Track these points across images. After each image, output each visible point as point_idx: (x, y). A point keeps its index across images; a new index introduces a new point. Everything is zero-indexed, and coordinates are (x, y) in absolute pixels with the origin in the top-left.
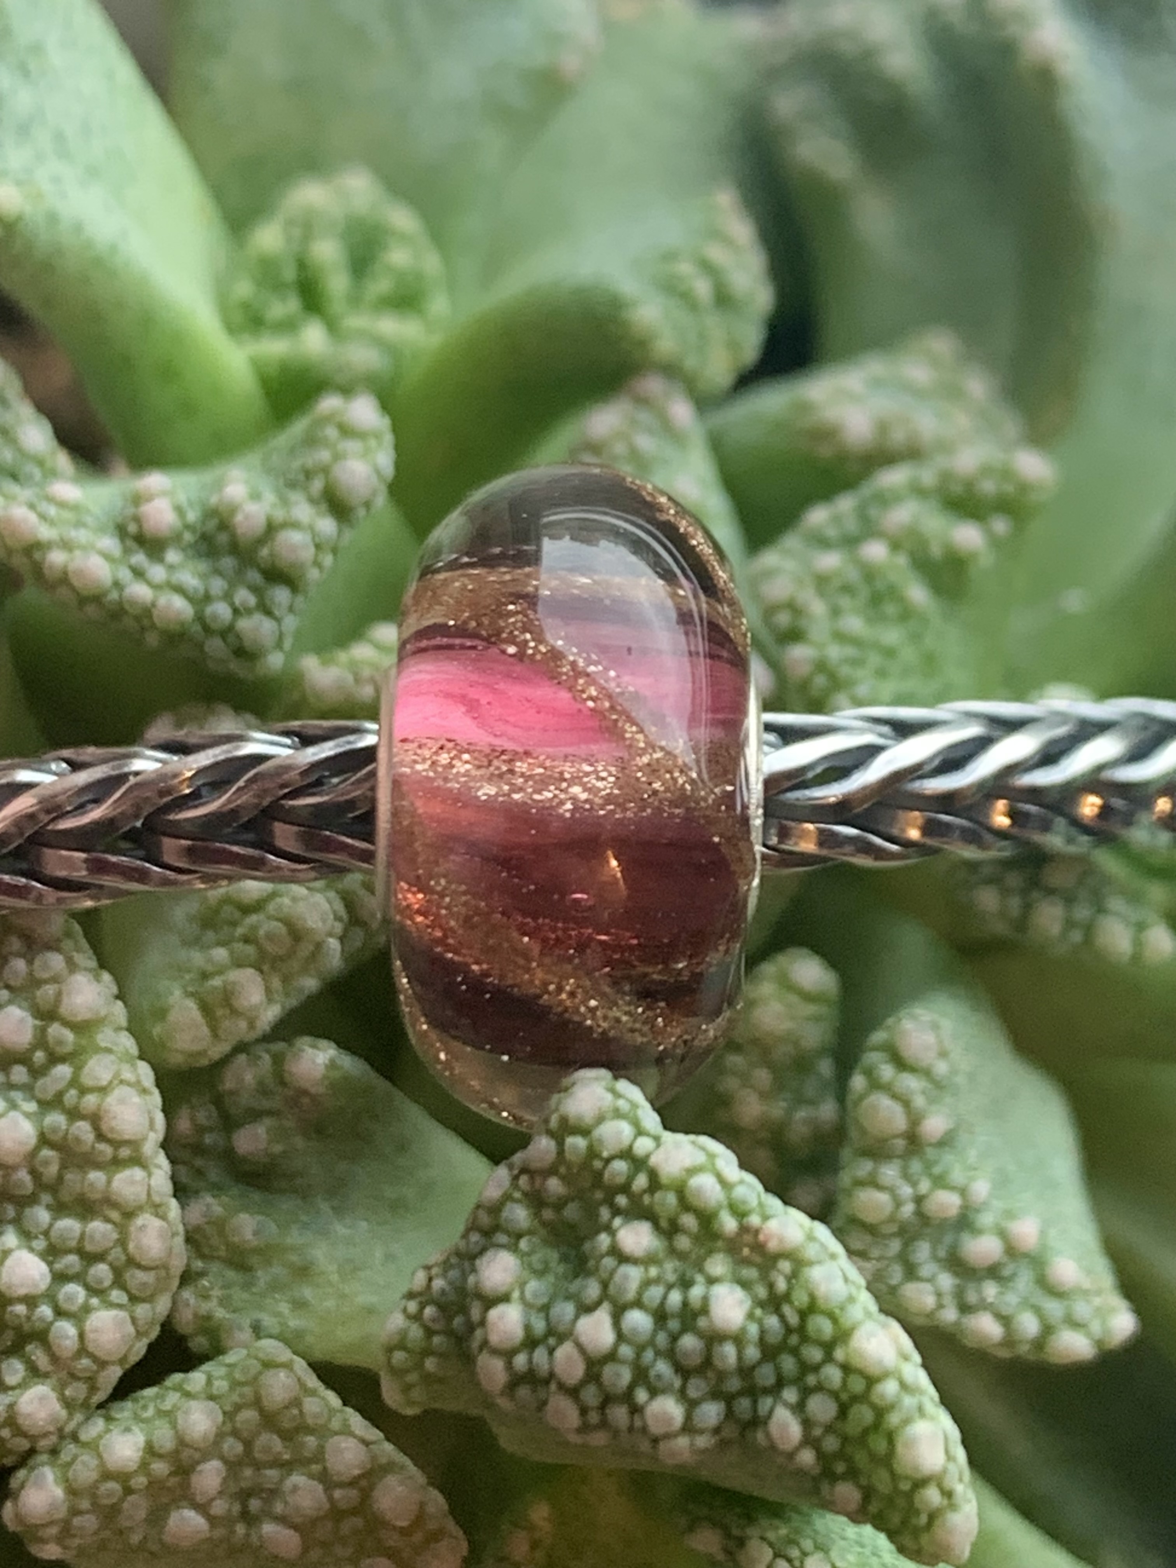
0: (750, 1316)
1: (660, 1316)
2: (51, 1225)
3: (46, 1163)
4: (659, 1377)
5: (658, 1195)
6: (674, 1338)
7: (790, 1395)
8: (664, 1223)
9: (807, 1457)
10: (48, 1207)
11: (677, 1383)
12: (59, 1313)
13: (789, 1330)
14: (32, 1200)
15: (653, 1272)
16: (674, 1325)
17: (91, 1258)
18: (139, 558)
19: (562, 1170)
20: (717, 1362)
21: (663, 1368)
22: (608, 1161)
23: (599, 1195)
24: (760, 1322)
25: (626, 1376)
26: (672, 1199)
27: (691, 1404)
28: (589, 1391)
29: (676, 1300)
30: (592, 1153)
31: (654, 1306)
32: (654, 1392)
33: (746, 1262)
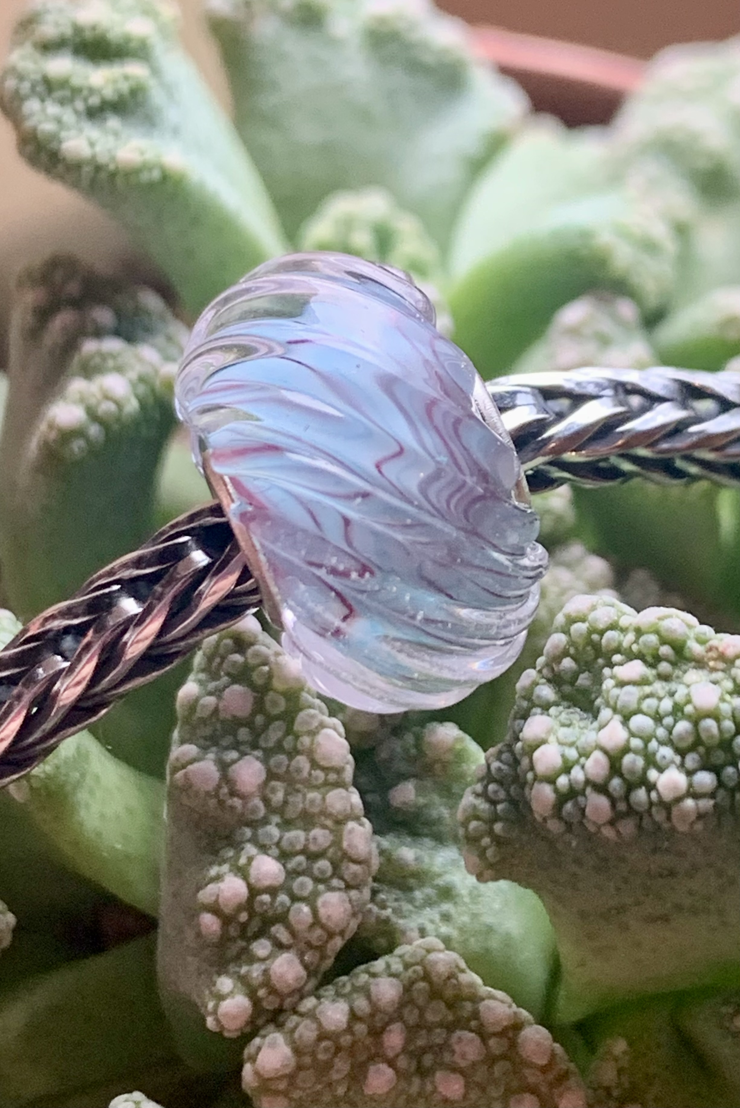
0: (722, 700)
1: (658, 718)
2: (281, 837)
4: (663, 759)
5: (642, 639)
6: (670, 730)
8: (649, 659)
10: (278, 825)
11: (678, 759)
12: (295, 899)
15: (647, 689)
16: (668, 721)
17: (314, 857)
19: (572, 650)
20: (704, 736)
21: (666, 752)
22: (602, 633)
23: (600, 661)
24: (729, 703)
25: (640, 762)
26: (653, 639)
27: (690, 773)
28: (616, 783)
29: (667, 705)
30: (591, 631)
31: (652, 712)
32: (661, 770)
33: (713, 670)
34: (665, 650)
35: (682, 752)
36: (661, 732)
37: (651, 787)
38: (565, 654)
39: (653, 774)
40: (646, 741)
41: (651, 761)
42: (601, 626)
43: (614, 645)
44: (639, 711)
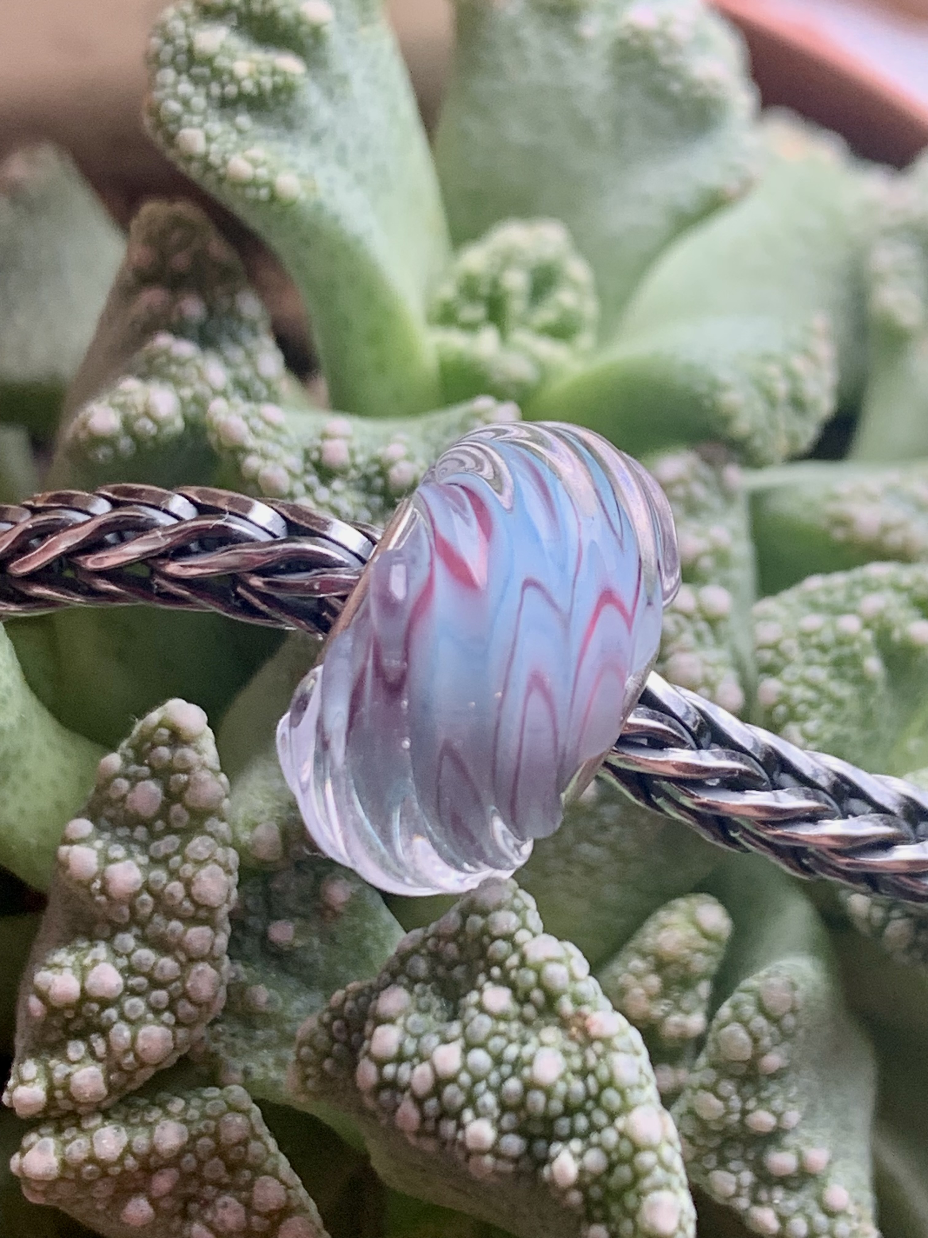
0: (563, 1077)
1: (498, 1060)
2: (134, 951)
3: (144, 904)
4: (484, 1106)
5: (522, 972)
6: (503, 1080)
7: (576, 1145)
8: (520, 994)
9: (575, 1197)
10: (136, 937)
11: (496, 1113)
12: (123, 1017)
13: (588, 1096)
14: (125, 928)
15: (502, 1026)
16: (506, 1069)
17: (155, 984)
18: (313, 479)
19: (461, 939)
20: (529, 1104)
21: (489, 1100)
22: (494, 939)
23: (481, 964)
24: (568, 1083)
25: (460, 1099)
26: (531, 977)
27: (501, 1133)
28: (432, 1104)
29: (512, 1051)
30: (485, 931)
31: (496, 1052)
32: (478, 1115)
33: (572, 1038)
34: (537, 995)
35: (504, 1107)
36: (494, 1077)
37: (461, 1126)
38: (453, 938)
39: (468, 1115)
40: (476, 1081)
41: (471, 1101)
42: (495, 932)
43: (499, 956)
44: (482, 1046)
